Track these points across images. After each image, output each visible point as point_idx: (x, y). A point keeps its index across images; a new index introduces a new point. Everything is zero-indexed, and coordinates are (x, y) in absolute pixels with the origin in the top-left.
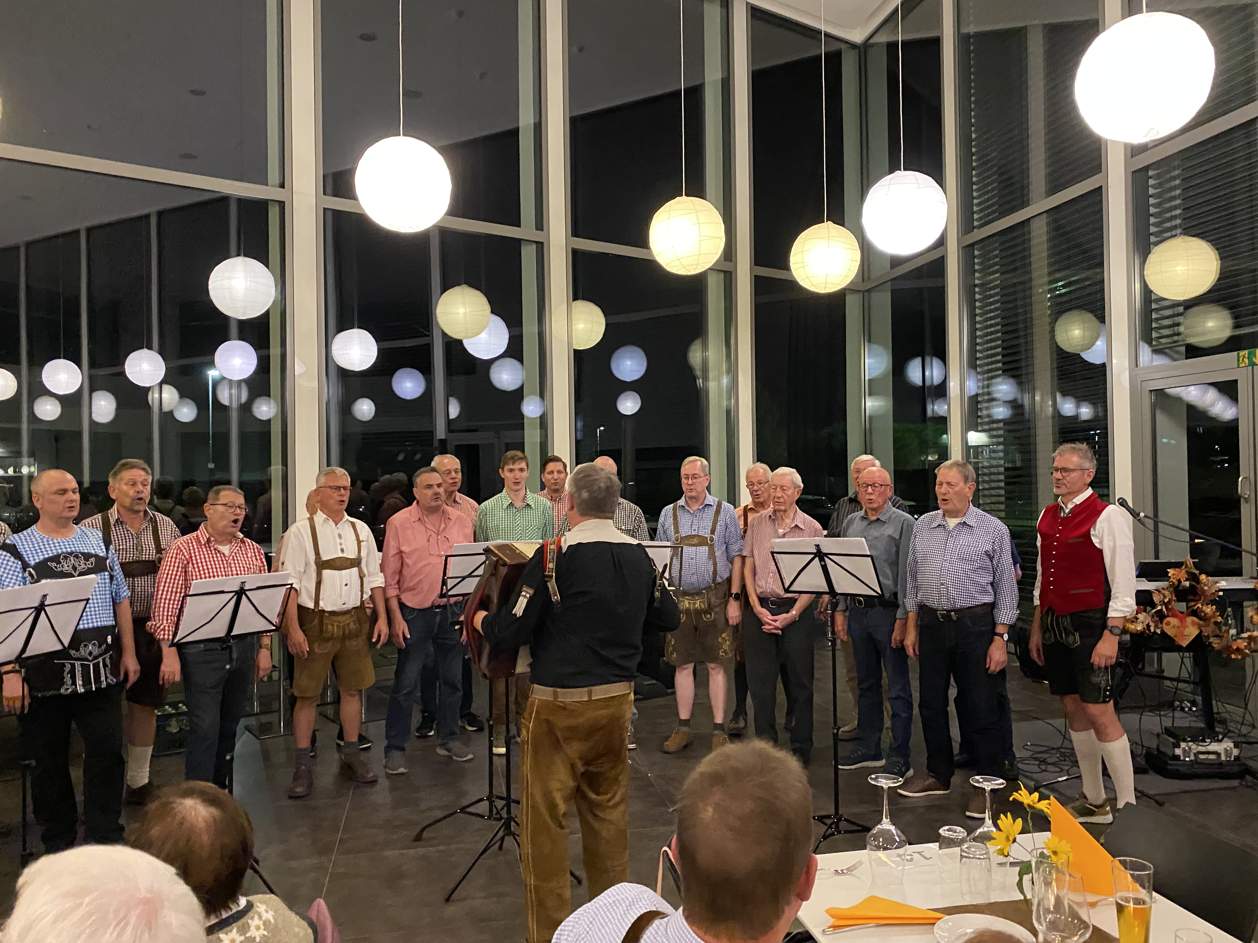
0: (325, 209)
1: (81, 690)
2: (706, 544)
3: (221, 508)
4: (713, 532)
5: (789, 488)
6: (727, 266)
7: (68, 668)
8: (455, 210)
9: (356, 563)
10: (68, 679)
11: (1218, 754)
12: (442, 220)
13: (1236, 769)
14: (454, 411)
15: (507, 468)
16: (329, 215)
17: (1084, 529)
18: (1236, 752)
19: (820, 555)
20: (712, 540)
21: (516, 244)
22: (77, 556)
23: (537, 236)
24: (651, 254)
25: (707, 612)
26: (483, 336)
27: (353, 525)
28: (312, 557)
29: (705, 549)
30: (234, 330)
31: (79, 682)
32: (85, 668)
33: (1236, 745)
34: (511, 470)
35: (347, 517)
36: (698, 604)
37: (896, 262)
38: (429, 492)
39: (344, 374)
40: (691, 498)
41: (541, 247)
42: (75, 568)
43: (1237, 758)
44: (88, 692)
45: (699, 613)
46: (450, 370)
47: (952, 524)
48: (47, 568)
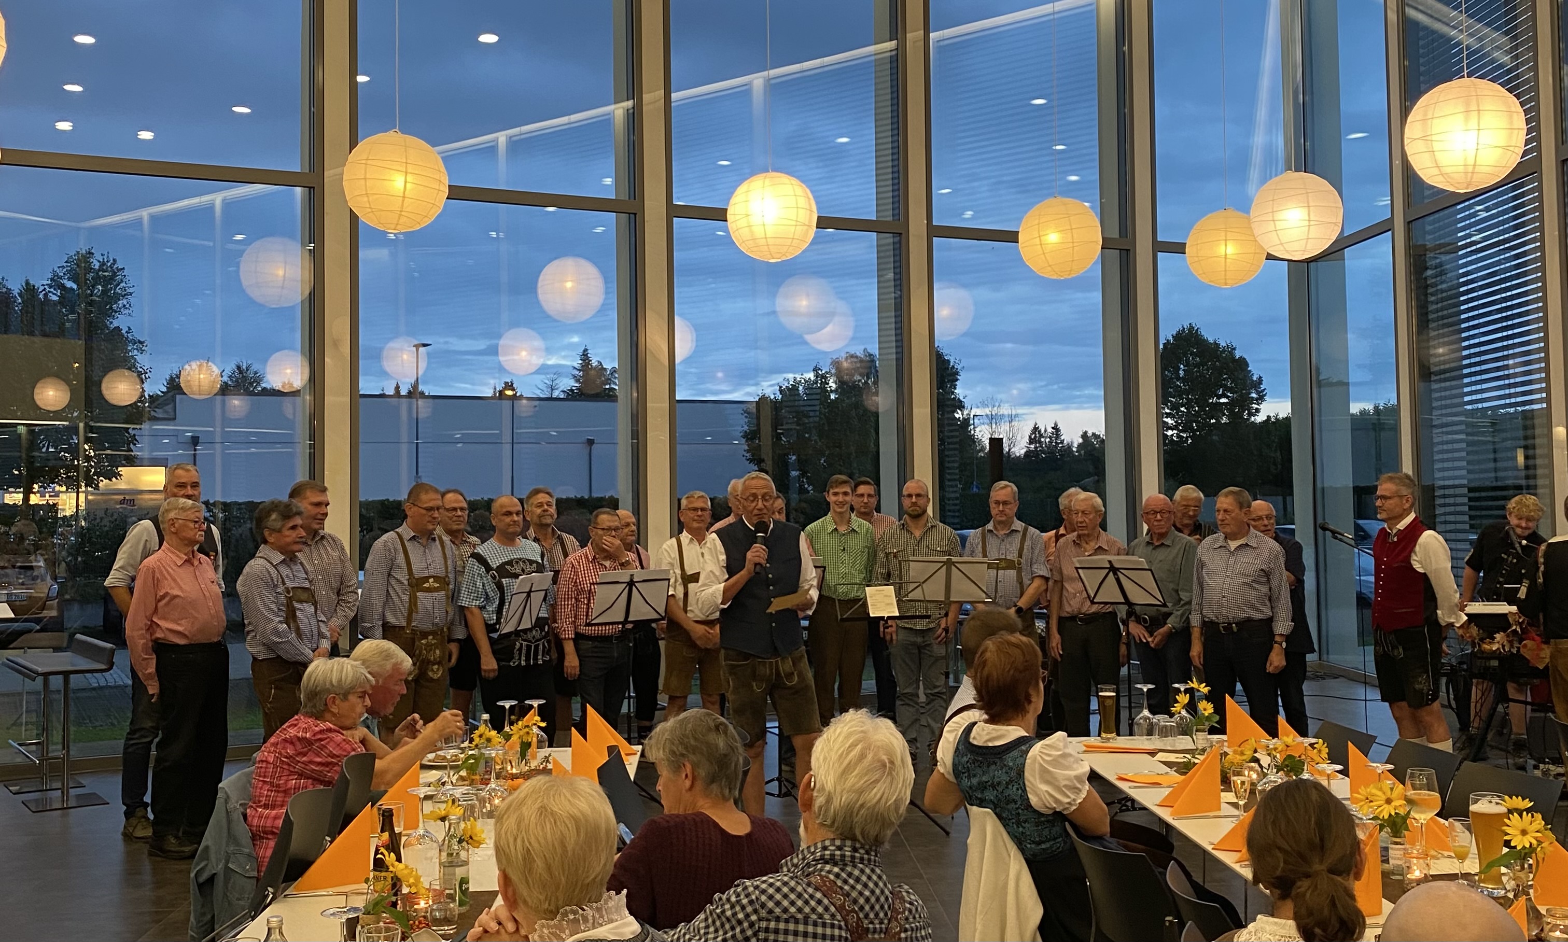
1: (523, 663)
2: (1013, 568)
4: (1020, 556)
5: (1090, 513)
6: (1123, 244)
7: (517, 646)
10: (517, 654)
17: (1405, 554)
20: (1020, 564)
22: (524, 562)
29: (1012, 573)
31: (523, 658)
32: (529, 647)
34: (836, 494)
40: (1000, 522)
42: (523, 570)
44: (528, 666)
47: (1233, 545)
48: (505, 571)
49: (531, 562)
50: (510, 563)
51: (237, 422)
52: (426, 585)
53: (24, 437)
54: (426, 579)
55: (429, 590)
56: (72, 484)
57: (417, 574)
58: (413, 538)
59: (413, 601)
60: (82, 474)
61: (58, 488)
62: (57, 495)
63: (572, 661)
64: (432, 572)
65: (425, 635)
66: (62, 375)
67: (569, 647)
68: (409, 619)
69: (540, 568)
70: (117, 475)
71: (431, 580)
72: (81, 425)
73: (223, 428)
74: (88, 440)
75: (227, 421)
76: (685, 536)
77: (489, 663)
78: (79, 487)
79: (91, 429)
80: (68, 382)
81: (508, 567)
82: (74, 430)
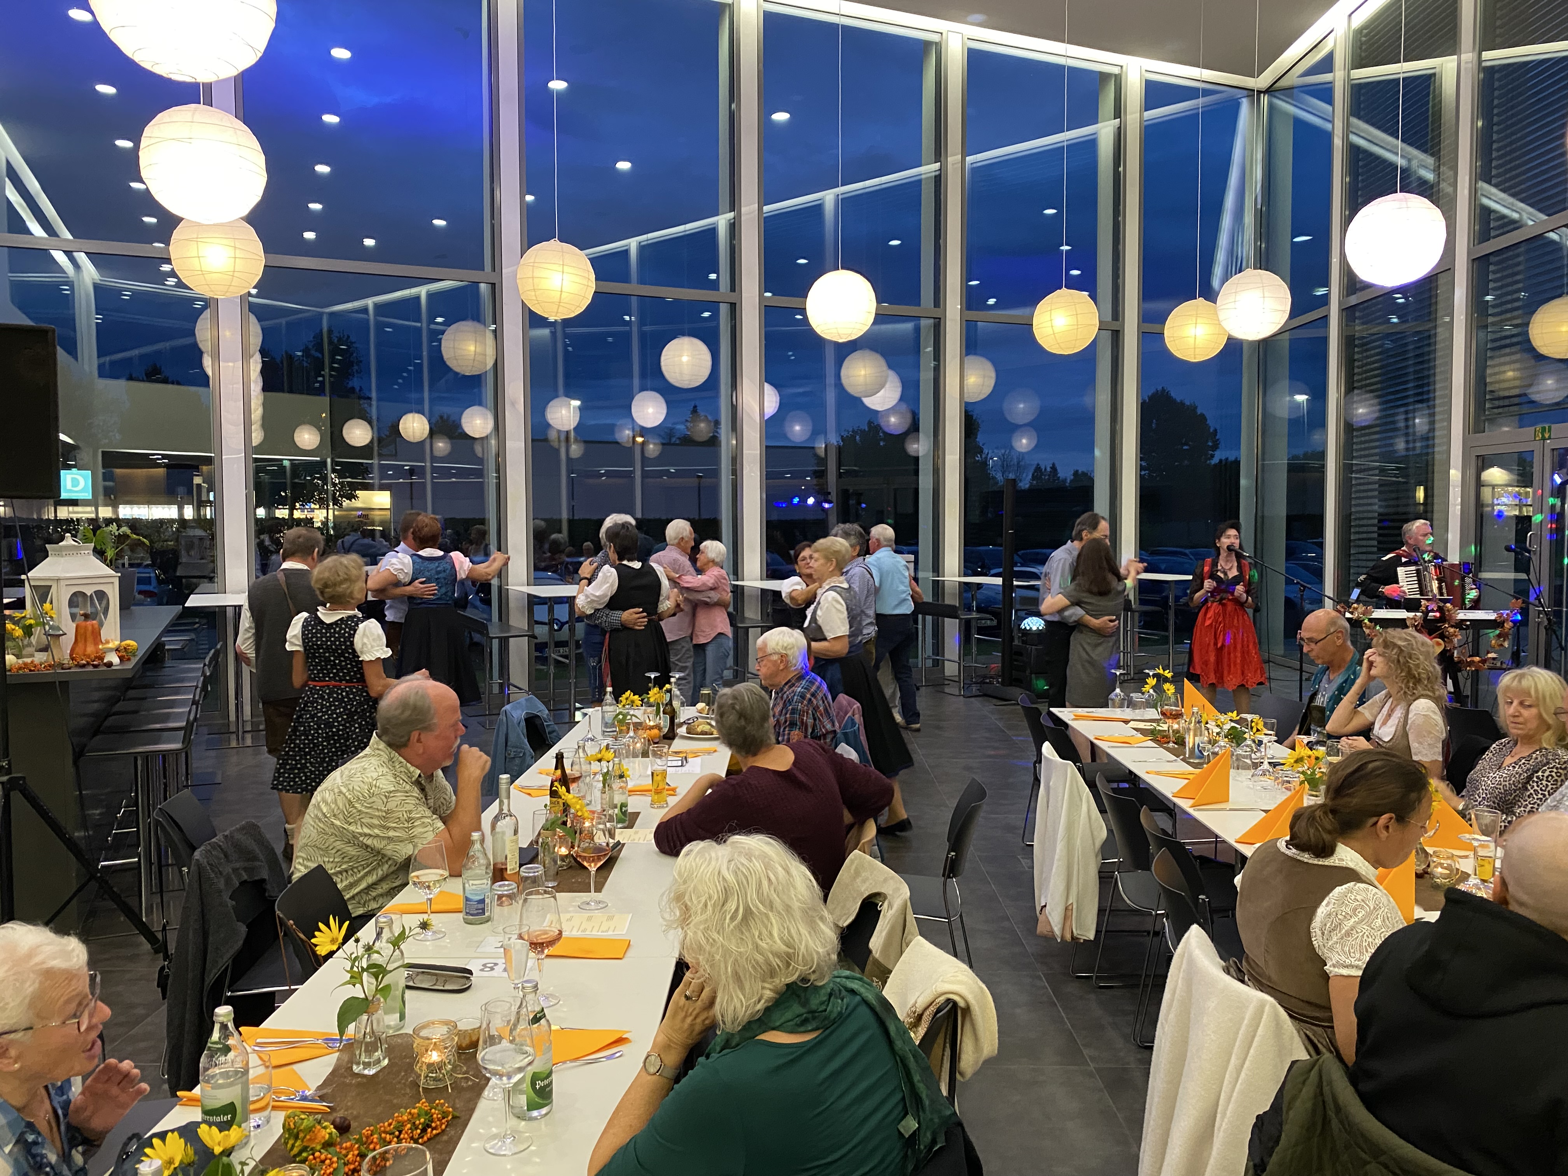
0: (765, 307)
6: (1115, 326)
51: (442, 459)
53: (288, 469)
56: (323, 503)
60: (330, 497)
61: (313, 506)
62: (313, 510)
66: (315, 423)
70: (355, 497)
72: (329, 460)
73: (432, 463)
74: (334, 470)
75: (434, 459)
78: (328, 505)
79: (338, 464)
80: (319, 429)
82: (323, 463)
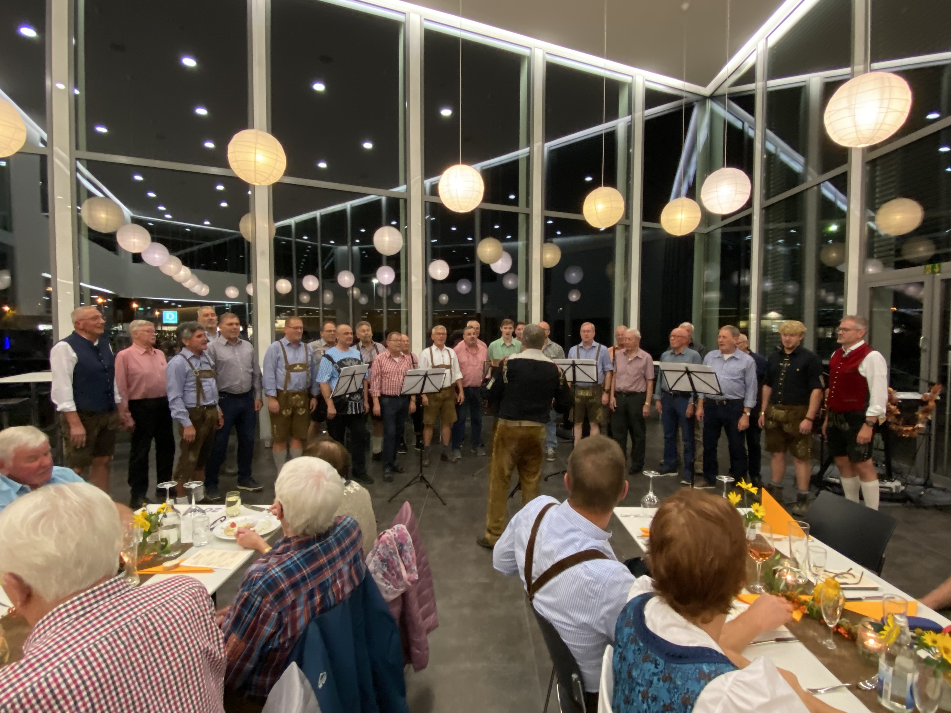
0: (425, 202)
1: (354, 413)
3: (393, 342)
4: (597, 359)
6: (627, 222)
7: (350, 404)
8: (486, 199)
9: (449, 367)
10: (350, 409)
11: (890, 488)
12: (480, 205)
13: (901, 497)
14: (485, 300)
15: (504, 327)
16: (428, 204)
17: (854, 365)
18: (903, 488)
19: (688, 372)
21: (515, 216)
22: (351, 359)
23: (526, 211)
24: (584, 218)
25: (591, 398)
26: (500, 262)
27: (448, 351)
28: (430, 364)
30: (384, 260)
31: (354, 410)
32: (356, 404)
33: (903, 484)
34: (506, 328)
35: (445, 347)
36: (588, 394)
37: (724, 217)
38: (469, 337)
39: (435, 282)
40: (586, 343)
41: (528, 217)
42: (351, 364)
43: (903, 491)
44: (356, 414)
45: (587, 398)
46: (483, 280)
47: (726, 357)
48: (341, 364)
49: (355, 360)
50: (345, 360)
52: (295, 368)
54: (295, 365)
55: (297, 371)
57: (291, 363)
58: (289, 345)
59: (288, 377)
63: (377, 408)
64: (298, 362)
65: (294, 394)
67: (376, 402)
68: (285, 387)
69: (360, 362)
71: (298, 366)
76: (434, 347)
77: (331, 410)
81: (344, 362)
